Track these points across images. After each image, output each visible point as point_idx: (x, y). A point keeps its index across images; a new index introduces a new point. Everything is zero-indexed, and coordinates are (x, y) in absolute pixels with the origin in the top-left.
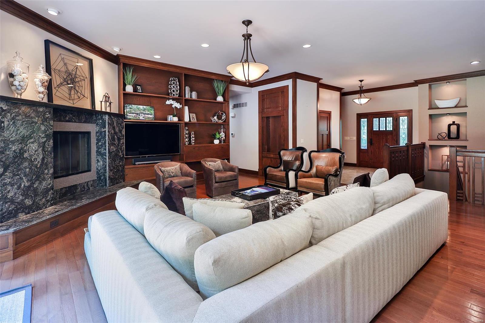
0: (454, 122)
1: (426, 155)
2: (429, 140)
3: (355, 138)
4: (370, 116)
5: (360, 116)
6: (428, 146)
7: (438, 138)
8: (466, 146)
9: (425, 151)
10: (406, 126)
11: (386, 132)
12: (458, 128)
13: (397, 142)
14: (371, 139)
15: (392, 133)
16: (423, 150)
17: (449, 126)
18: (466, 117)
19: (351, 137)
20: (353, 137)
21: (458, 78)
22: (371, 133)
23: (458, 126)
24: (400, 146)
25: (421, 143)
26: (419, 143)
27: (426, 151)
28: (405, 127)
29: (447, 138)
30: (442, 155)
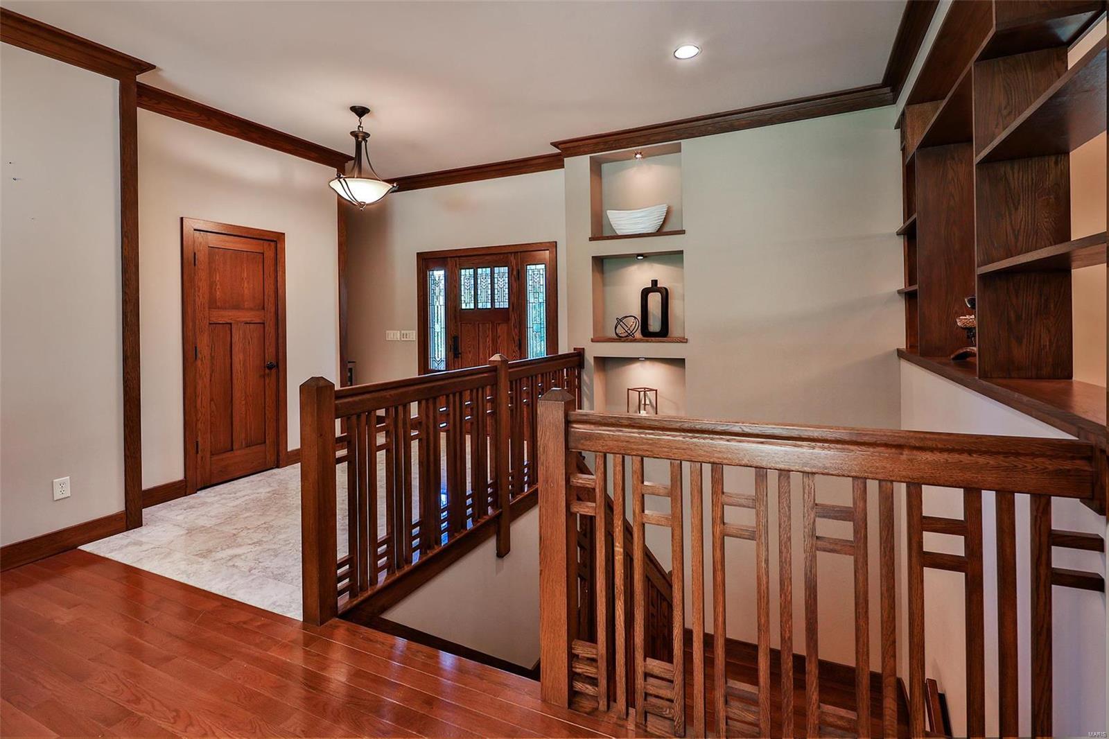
0: (655, 282)
1: (587, 392)
2: (592, 341)
3: (413, 335)
4: (453, 260)
5: (427, 261)
6: (592, 361)
7: (617, 334)
8: (684, 359)
9: (585, 377)
10: (542, 298)
11: (494, 315)
12: (664, 301)
13: (520, 348)
14: (454, 338)
15: (509, 319)
16: (580, 374)
17: (645, 293)
18: (683, 268)
19: (402, 332)
20: (407, 332)
21: (660, 137)
22: (455, 318)
23: (665, 295)
24: (529, 359)
25: (573, 351)
26: (570, 352)
27: (589, 377)
28: (541, 300)
29: (638, 335)
30: (628, 389)
